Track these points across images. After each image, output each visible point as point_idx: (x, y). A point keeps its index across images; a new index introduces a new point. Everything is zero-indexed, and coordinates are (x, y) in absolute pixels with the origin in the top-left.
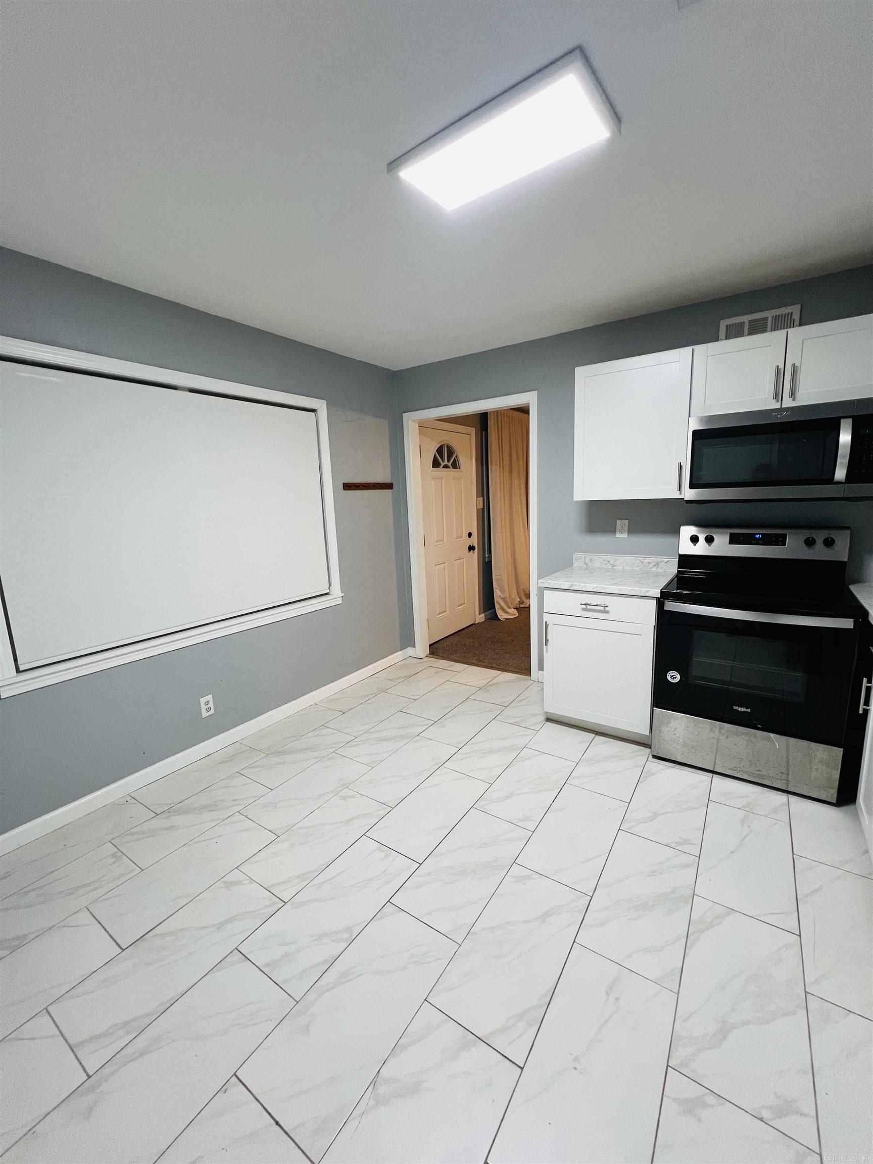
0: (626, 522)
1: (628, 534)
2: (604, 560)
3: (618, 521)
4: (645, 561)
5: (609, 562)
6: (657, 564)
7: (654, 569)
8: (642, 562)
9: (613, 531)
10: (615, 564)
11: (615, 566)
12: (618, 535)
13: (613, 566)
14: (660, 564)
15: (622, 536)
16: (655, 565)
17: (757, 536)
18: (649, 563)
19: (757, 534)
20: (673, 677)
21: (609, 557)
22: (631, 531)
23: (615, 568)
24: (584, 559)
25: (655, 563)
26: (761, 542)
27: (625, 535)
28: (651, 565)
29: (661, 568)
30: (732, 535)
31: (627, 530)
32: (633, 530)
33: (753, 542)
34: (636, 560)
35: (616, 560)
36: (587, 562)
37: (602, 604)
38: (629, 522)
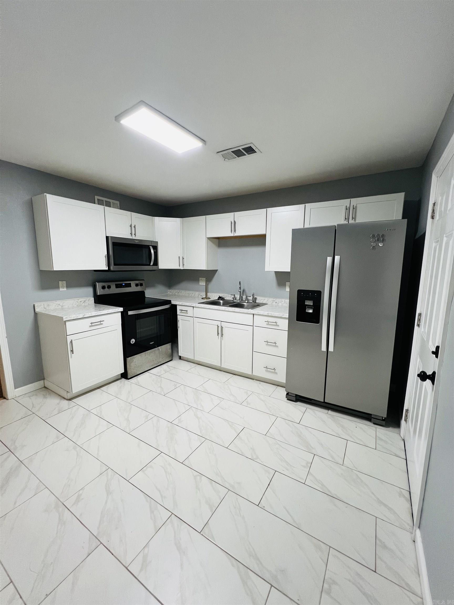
0: (65, 282)
1: (67, 288)
2: (57, 304)
3: (60, 282)
4: (79, 301)
5: (59, 305)
6: (85, 301)
7: (84, 304)
8: (78, 302)
9: (58, 287)
10: (63, 305)
11: (63, 306)
12: (61, 289)
13: (62, 306)
14: (86, 301)
15: (63, 290)
16: (84, 302)
17: (124, 284)
18: (81, 301)
19: (123, 284)
20: (133, 342)
21: (58, 302)
22: (68, 286)
23: (64, 307)
24: (43, 305)
25: (83, 301)
26: (125, 287)
27: (65, 289)
28: (82, 303)
29: (87, 303)
30: (116, 284)
31: (65, 286)
32: (69, 286)
33: (123, 287)
34: (74, 301)
35: (63, 303)
36: (45, 307)
37: (99, 321)
38: (66, 282)
